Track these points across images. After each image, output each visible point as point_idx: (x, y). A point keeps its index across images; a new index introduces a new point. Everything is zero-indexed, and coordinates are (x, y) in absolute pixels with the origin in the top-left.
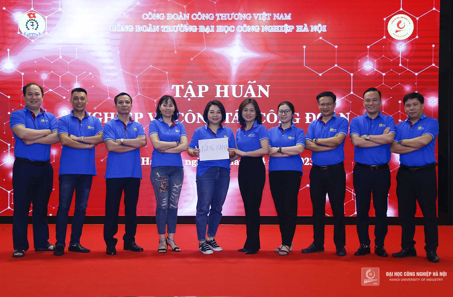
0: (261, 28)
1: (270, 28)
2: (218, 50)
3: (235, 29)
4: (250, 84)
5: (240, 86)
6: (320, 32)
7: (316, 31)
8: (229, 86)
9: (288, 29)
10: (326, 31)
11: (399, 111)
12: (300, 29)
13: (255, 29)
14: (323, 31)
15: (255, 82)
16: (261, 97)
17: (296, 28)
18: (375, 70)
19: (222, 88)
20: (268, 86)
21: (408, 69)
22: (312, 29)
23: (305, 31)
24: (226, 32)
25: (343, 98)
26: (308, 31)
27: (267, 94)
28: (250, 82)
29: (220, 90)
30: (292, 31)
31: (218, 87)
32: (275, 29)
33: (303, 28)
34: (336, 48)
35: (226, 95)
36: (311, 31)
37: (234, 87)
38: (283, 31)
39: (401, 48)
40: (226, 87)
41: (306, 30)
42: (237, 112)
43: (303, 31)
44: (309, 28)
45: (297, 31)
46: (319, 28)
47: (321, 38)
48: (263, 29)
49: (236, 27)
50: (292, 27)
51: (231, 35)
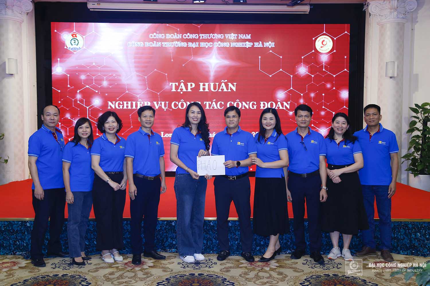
0: (230, 44)
1: (237, 44)
2: (200, 59)
3: (213, 45)
4: (223, 82)
5: (216, 83)
6: (270, 47)
7: (267, 47)
8: (208, 83)
9: (248, 45)
10: (274, 46)
11: (323, 101)
12: (257, 45)
13: (226, 45)
14: (273, 46)
15: (226, 81)
16: (231, 91)
17: (254, 44)
18: (307, 73)
19: (204, 85)
20: (235, 84)
21: (329, 73)
22: (265, 45)
23: (260, 47)
24: (207, 47)
25: (286, 92)
26: (262, 46)
27: (234, 89)
28: (223, 81)
29: (203, 86)
30: (251, 46)
31: (201, 84)
32: (240, 45)
33: (259, 44)
34: (281, 58)
35: (207, 90)
36: (264, 46)
37: (212, 84)
38: (245, 46)
39: (324, 58)
40: (207, 84)
41: (261, 45)
42: (214, 101)
43: (258, 46)
44: (263, 45)
45: (255, 46)
46: (270, 44)
47: (271, 51)
48: (232, 45)
49: (213, 43)
50: (252, 44)
51: (210, 49)
